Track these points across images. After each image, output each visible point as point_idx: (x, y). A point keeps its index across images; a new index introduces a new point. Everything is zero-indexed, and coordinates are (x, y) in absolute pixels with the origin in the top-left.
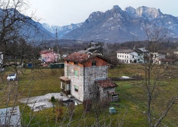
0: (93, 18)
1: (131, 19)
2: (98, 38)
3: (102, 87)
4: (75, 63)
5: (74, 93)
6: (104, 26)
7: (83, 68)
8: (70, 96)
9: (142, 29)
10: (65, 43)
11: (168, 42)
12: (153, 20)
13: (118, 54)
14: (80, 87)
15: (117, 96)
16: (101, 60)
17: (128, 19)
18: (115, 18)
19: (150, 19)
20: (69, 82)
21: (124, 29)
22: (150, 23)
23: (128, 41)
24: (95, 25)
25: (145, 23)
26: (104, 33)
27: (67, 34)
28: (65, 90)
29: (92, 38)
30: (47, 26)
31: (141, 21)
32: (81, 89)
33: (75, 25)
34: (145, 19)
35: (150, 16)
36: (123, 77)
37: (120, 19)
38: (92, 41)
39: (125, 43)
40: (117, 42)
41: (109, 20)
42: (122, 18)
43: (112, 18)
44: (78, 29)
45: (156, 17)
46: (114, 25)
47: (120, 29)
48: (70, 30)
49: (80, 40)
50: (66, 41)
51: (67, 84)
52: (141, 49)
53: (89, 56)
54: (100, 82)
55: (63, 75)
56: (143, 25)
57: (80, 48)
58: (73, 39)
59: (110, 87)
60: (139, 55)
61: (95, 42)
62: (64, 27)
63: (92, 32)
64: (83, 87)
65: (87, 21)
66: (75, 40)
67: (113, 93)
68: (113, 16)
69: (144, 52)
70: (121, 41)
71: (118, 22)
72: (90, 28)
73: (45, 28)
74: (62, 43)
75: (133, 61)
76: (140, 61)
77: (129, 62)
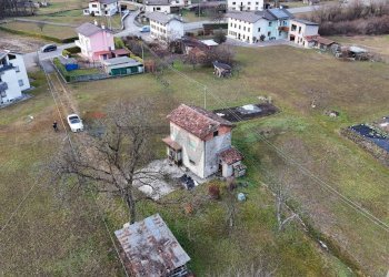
3: (227, 164)
5: (187, 164)
7: (203, 143)
13: (230, 21)
28: (176, 160)
54: (223, 154)
60: (270, 24)
69: (281, 19)
75: (258, 38)
76: (272, 36)
77: (251, 40)
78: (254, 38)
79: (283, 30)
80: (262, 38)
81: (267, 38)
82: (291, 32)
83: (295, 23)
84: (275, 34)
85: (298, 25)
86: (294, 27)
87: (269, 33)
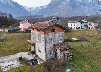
0: (53, 2)
1: (75, 3)
2: (56, 14)
3: (60, 50)
4: (38, 30)
5: (37, 53)
6: (59, 7)
7: (44, 34)
8: (35, 55)
9: (81, 9)
10: (37, 17)
11: (97, 16)
12: (88, 4)
13: (68, 24)
14: (42, 49)
15: (71, 57)
16: (59, 28)
17: (74, 3)
18: (66, 3)
19: (86, 3)
20: (34, 45)
21: (71, 9)
22: (86, 6)
23: (74, 16)
24: (54, 7)
25: (84, 6)
26: (60, 11)
27: (38, 12)
28: (31, 51)
29: (53, 14)
30: (27, 7)
31: (81, 4)
32: (43, 50)
33: (43, 7)
34: (83, 3)
35: (87, 1)
36: (73, 39)
37: (69, 3)
38: (53, 16)
39: (72, 17)
40: (67, 17)
41: (62, 3)
42: (70, 2)
43: (64, 3)
44: (45, 9)
45: (90, 1)
46: (66, 6)
47: (69, 9)
48: (40, 10)
49: (46, 16)
50: (38, 16)
51: (32, 46)
52: (83, 20)
53: (49, 25)
54: (58, 45)
55: (30, 39)
56: (82, 6)
57: (46, 20)
58: (42, 15)
59: (66, 50)
60: (82, 24)
61: (54, 17)
62: (36, 8)
63: (53, 11)
64: (44, 49)
65: (50, 4)
66: (43, 16)
67: (68, 54)
68: (65, 1)
69: (85, 22)
70: (69, 16)
71: (68, 5)
72: (52, 8)
73: (25, 8)
74: (35, 18)
75: (78, 28)
76: (82, 28)
77: (75, 28)
78: (76, 28)
79: (86, 26)
80: (79, 28)
81: (81, 28)
82: (89, 26)
83: (90, 23)
84: (83, 27)
85: (91, 23)
86: (90, 24)
87: (81, 27)
